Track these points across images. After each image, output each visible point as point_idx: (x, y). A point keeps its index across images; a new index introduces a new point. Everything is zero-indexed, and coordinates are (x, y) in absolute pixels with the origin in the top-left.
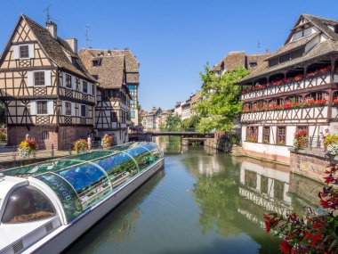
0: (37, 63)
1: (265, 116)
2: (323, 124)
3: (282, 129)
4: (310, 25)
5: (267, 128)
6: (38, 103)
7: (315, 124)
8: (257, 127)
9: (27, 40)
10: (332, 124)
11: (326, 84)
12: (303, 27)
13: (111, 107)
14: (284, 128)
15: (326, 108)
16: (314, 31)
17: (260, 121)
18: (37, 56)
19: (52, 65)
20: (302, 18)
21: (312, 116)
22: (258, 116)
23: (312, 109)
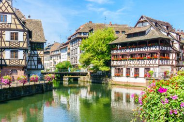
0: (13, 27)
1: (127, 63)
2: (156, 67)
3: (137, 69)
4: (146, 21)
5: (128, 69)
6: (11, 51)
7: (153, 67)
8: (122, 69)
9: (6, 11)
10: (160, 67)
11: (157, 50)
12: (143, 22)
13: (38, 54)
14: (138, 69)
15: (157, 60)
16: (147, 24)
17: (124, 65)
18: (13, 22)
19: (24, 29)
20: (142, 17)
21: (151, 63)
22: (123, 63)
23: (151, 61)
